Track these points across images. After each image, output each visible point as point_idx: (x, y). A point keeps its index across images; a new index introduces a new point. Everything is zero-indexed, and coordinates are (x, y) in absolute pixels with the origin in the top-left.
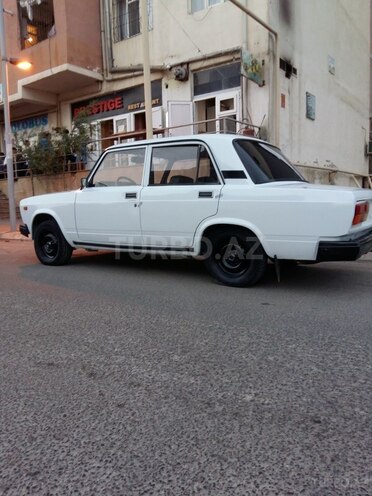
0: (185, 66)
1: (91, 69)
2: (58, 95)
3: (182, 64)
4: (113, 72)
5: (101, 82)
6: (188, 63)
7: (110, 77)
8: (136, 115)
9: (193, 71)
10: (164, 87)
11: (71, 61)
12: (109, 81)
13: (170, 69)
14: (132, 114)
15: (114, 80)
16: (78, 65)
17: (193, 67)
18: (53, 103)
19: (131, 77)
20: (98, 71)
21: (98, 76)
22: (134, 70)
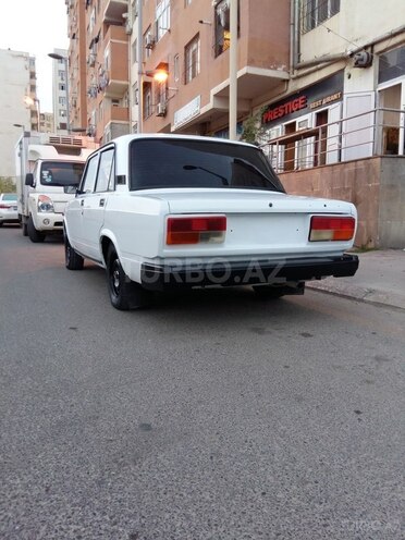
0: (369, 50)
1: (275, 69)
2: (251, 100)
3: (366, 48)
4: (299, 68)
5: (288, 81)
6: (372, 45)
7: (296, 73)
8: (318, 114)
9: (377, 54)
10: (346, 77)
11: (251, 62)
12: (294, 79)
13: (352, 55)
14: (314, 113)
15: (299, 77)
16: (260, 67)
17: (378, 48)
18: (246, 110)
19: (314, 71)
20: (284, 70)
21: (284, 76)
22: (317, 63)
